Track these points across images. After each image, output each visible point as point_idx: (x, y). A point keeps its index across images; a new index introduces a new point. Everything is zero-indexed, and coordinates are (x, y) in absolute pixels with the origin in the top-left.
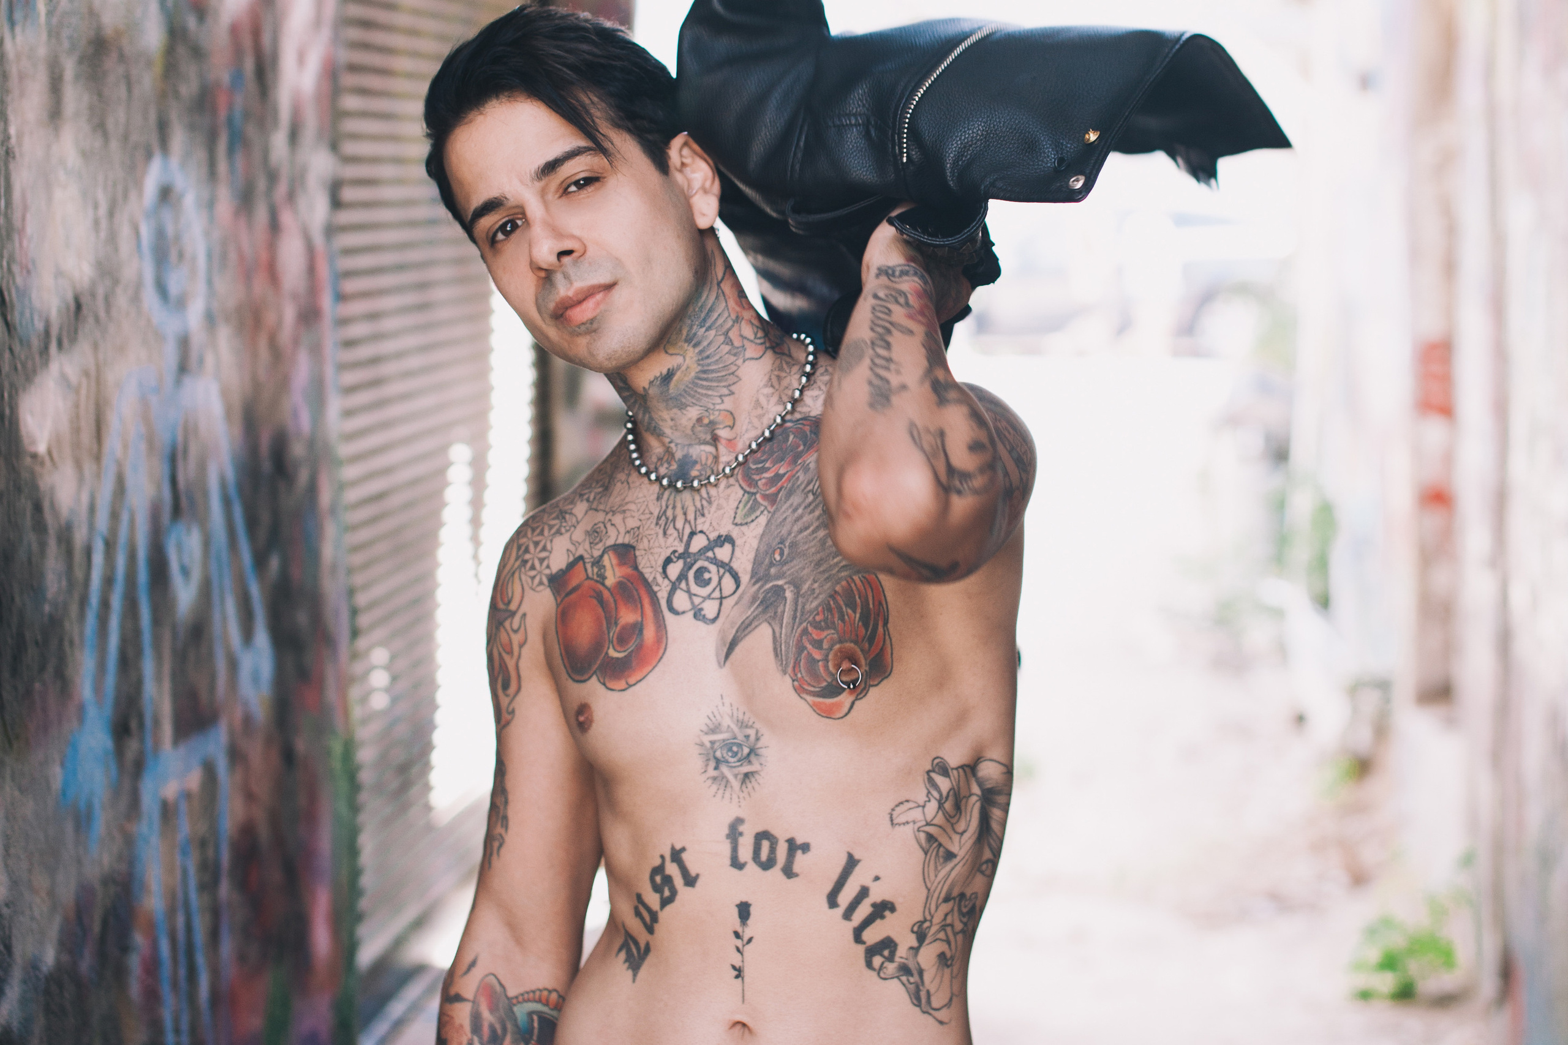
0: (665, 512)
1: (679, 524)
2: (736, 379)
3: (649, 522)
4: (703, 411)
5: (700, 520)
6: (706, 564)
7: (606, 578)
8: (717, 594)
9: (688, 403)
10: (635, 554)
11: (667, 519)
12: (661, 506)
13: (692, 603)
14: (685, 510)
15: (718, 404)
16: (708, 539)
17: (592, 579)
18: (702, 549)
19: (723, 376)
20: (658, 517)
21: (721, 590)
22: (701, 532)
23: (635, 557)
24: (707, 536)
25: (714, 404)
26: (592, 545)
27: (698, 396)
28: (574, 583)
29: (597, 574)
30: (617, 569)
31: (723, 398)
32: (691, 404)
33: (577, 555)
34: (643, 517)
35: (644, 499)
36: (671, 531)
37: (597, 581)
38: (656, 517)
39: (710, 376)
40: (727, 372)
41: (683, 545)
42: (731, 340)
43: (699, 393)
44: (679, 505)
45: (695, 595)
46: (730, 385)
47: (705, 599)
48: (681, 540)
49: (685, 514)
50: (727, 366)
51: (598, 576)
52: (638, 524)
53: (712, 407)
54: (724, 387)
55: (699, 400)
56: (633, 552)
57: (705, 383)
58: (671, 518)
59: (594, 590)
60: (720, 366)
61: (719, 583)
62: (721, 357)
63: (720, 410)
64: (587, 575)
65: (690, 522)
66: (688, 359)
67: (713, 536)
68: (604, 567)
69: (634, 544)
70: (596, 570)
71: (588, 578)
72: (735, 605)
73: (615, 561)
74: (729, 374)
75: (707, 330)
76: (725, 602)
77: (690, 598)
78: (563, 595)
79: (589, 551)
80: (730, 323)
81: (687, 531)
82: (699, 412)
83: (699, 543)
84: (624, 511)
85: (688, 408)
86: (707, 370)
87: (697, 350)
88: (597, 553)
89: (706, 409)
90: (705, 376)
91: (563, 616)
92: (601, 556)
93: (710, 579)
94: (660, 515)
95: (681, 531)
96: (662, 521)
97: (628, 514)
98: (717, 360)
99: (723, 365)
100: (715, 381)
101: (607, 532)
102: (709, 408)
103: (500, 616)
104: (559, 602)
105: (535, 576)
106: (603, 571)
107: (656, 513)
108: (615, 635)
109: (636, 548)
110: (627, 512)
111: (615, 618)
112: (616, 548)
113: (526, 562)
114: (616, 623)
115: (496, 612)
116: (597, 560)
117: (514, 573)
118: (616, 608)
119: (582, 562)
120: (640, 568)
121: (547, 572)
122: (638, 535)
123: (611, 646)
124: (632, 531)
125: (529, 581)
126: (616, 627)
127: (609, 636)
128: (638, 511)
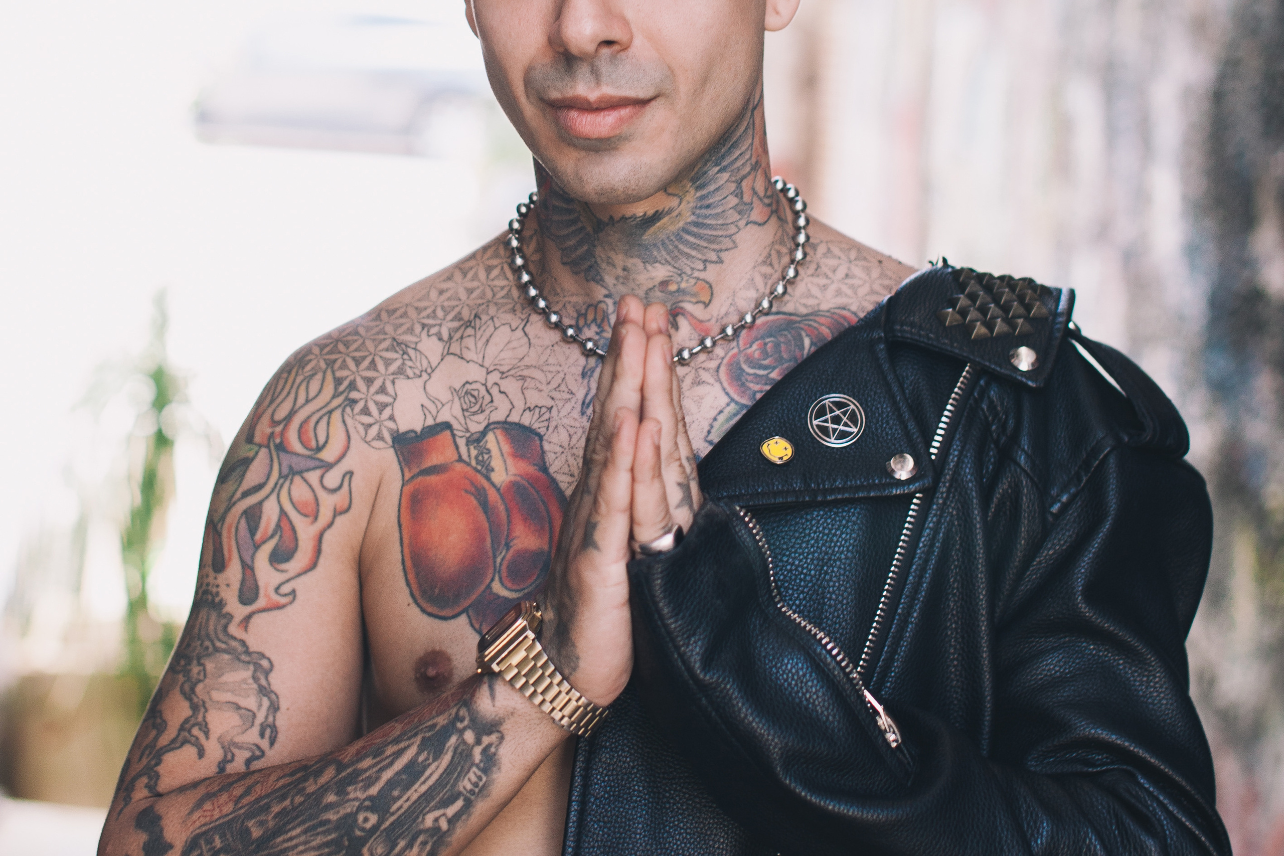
2: (731, 245)
3: (568, 407)
4: (675, 275)
7: (493, 470)
9: (659, 259)
10: (542, 447)
12: (589, 389)
15: (699, 270)
17: (469, 464)
19: (717, 236)
20: (583, 403)
23: (543, 452)
25: (693, 269)
26: (466, 414)
27: (676, 253)
28: (434, 459)
29: (476, 458)
30: (510, 461)
31: (708, 264)
32: (663, 261)
33: (440, 419)
34: (555, 394)
35: (559, 369)
37: (475, 469)
38: (580, 402)
39: (703, 231)
40: (724, 233)
42: (742, 193)
43: (679, 250)
46: (721, 250)
50: (728, 224)
51: (478, 462)
52: (550, 403)
53: (689, 272)
54: (714, 250)
55: (675, 258)
56: (538, 442)
57: (692, 239)
59: (472, 483)
60: (720, 222)
62: (724, 211)
63: (698, 279)
64: (460, 456)
66: (683, 204)
68: (489, 451)
69: (542, 431)
70: (474, 452)
71: (460, 459)
73: (506, 448)
74: (726, 236)
75: (719, 171)
78: (416, 470)
79: (463, 421)
80: (748, 169)
82: (671, 274)
84: (523, 378)
85: (657, 265)
86: (702, 223)
87: (698, 194)
88: (476, 427)
89: (679, 272)
90: (695, 230)
92: (484, 433)
94: (587, 401)
97: (529, 383)
98: (717, 214)
99: (723, 222)
100: (705, 240)
101: (492, 401)
102: (685, 273)
103: (295, 461)
104: (407, 478)
105: (370, 425)
106: (486, 456)
107: (580, 395)
108: (505, 563)
109: (545, 438)
110: (529, 380)
111: (508, 536)
112: (507, 426)
113: (354, 402)
114: (508, 546)
115: (282, 455)
116: (475, 436)
117: (330, 412)
118: (509, 522)
119: (448, 432)
120: (552, 470)
121: (391, 425)
122: (548, 420)
123: (497, 578)
124: (537, 410)
125: (361, 429)
126: (508, 550)
127: (495, 562)
128: (548, 383)
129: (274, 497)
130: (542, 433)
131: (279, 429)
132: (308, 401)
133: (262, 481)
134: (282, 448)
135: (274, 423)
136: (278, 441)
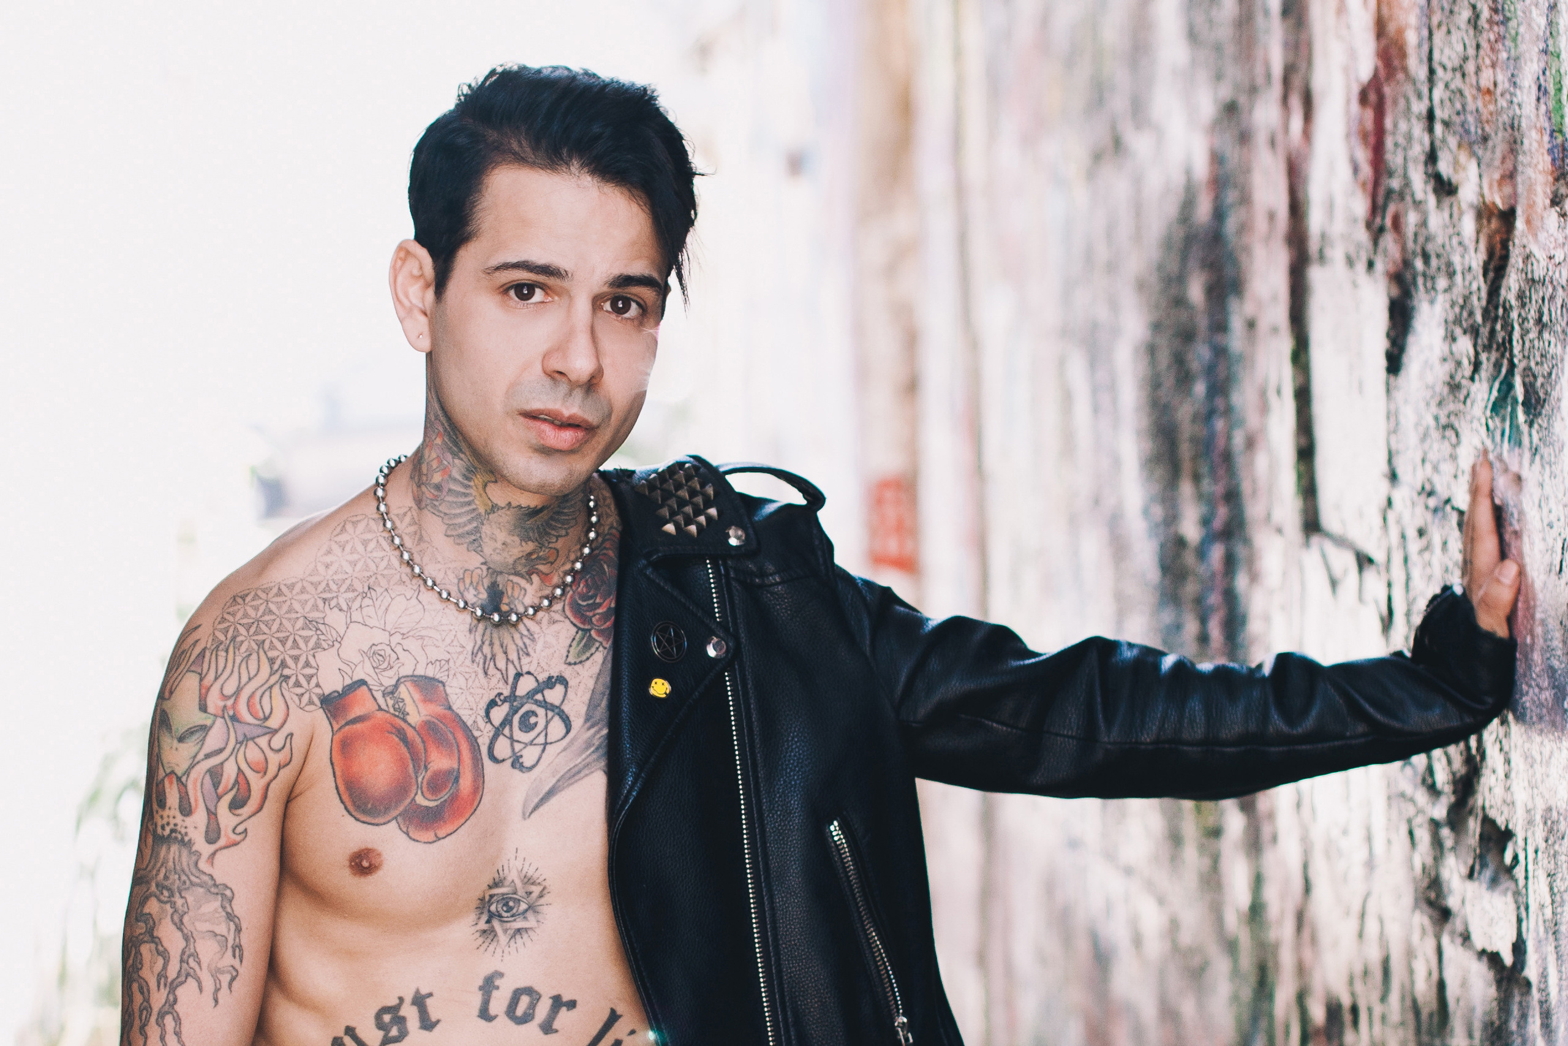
0: (481, 648)
1: (501, 663)
3: (462, 658)
5: (525, 660)
6: (534, 707)
7: (408, 714)
8: (541, 740)
10: (444, 691)
11: (485, 657)
12: (476, 640)
13: (513, 749)
14: (504, 648)
16: (537, 680)
17: (388, 712)
18: (530, 691)
20: (473, 653)
21: (546, 735)
22: (529, 673)
23: (446, 693)
24: (535, 677)
26: (379, 672)
28: (357, 711)
29: (393, 706)
30: (421, 706)
33: (356, 678)
34: (450, 649)
35: (451, 628)
36: (492, 670)
37: (394, 715)
38: (470, 653)
41: (509, 687)
44: (497, 643)
45: (518, 741)
47: (526, 745)
48: (506, 682)
49: (505, 653)
51: (395, 709)
52: (447, 657)
56: (442, 688)
58: (489, 656)
59: (393, 726)
61: (546, 727)
64: (379, 706)
65: (513, 662)
67: (542, 677)
68: (403, 700)
69: (443, 679)
70: (391, 702)
71: (380, 709)
72: (561, 752)
73: (417, 696)
76: (548, 747)
77: (512, 745)
78: (342, 722)
79: (377, 678)
81: (512, 672)
83: (526, 685)
84: (422, 638)
88: (389, 681)
91: (345, 747)
92: (396, 686)
93: (536, 724)
94: (475, 651)
95: (504, 672)
96: (479, 658)
97: (428, 641)
101: (398, 659)
103: (247, 730)
104: (335, 729)
105: (303, 694)
106: (401, 705)
107: (469, 648)
108: (425, 780)
109: (447, 684)
110: (426, 639)
111: (425, 761)
112: (415, 679)
113: (288, 677)
114: (426, 768)
115: (235, 723)
116: (389, 689)
117: (271, 687)
118: (426, 750)
119: (364, 688)
120: (454, 708)
121: (318, 691)
122: (448, 670)
123: (419, 792)
124: (438, 663)
125: (296, 699)
126: (426, 772)
127: (417, 782)
128: (443, 640)
129: (232, 759)
130: (444, 681)
131: (230, 703)
132: (250, 679)
133: (222, 746)
134: (235, 718)
135: (226, 698)
136: (231, 713)
